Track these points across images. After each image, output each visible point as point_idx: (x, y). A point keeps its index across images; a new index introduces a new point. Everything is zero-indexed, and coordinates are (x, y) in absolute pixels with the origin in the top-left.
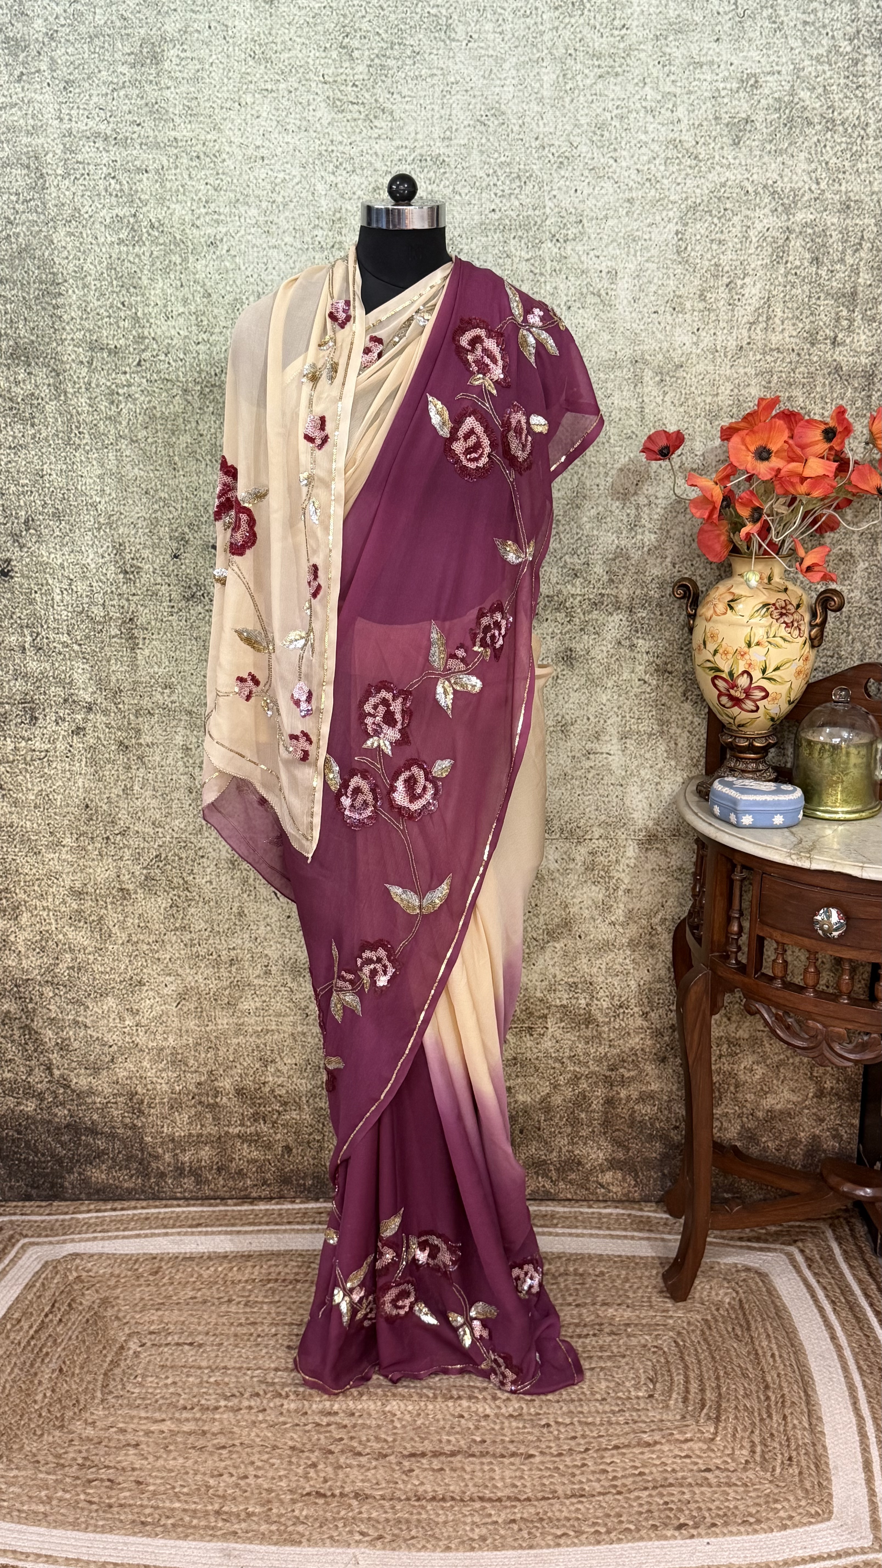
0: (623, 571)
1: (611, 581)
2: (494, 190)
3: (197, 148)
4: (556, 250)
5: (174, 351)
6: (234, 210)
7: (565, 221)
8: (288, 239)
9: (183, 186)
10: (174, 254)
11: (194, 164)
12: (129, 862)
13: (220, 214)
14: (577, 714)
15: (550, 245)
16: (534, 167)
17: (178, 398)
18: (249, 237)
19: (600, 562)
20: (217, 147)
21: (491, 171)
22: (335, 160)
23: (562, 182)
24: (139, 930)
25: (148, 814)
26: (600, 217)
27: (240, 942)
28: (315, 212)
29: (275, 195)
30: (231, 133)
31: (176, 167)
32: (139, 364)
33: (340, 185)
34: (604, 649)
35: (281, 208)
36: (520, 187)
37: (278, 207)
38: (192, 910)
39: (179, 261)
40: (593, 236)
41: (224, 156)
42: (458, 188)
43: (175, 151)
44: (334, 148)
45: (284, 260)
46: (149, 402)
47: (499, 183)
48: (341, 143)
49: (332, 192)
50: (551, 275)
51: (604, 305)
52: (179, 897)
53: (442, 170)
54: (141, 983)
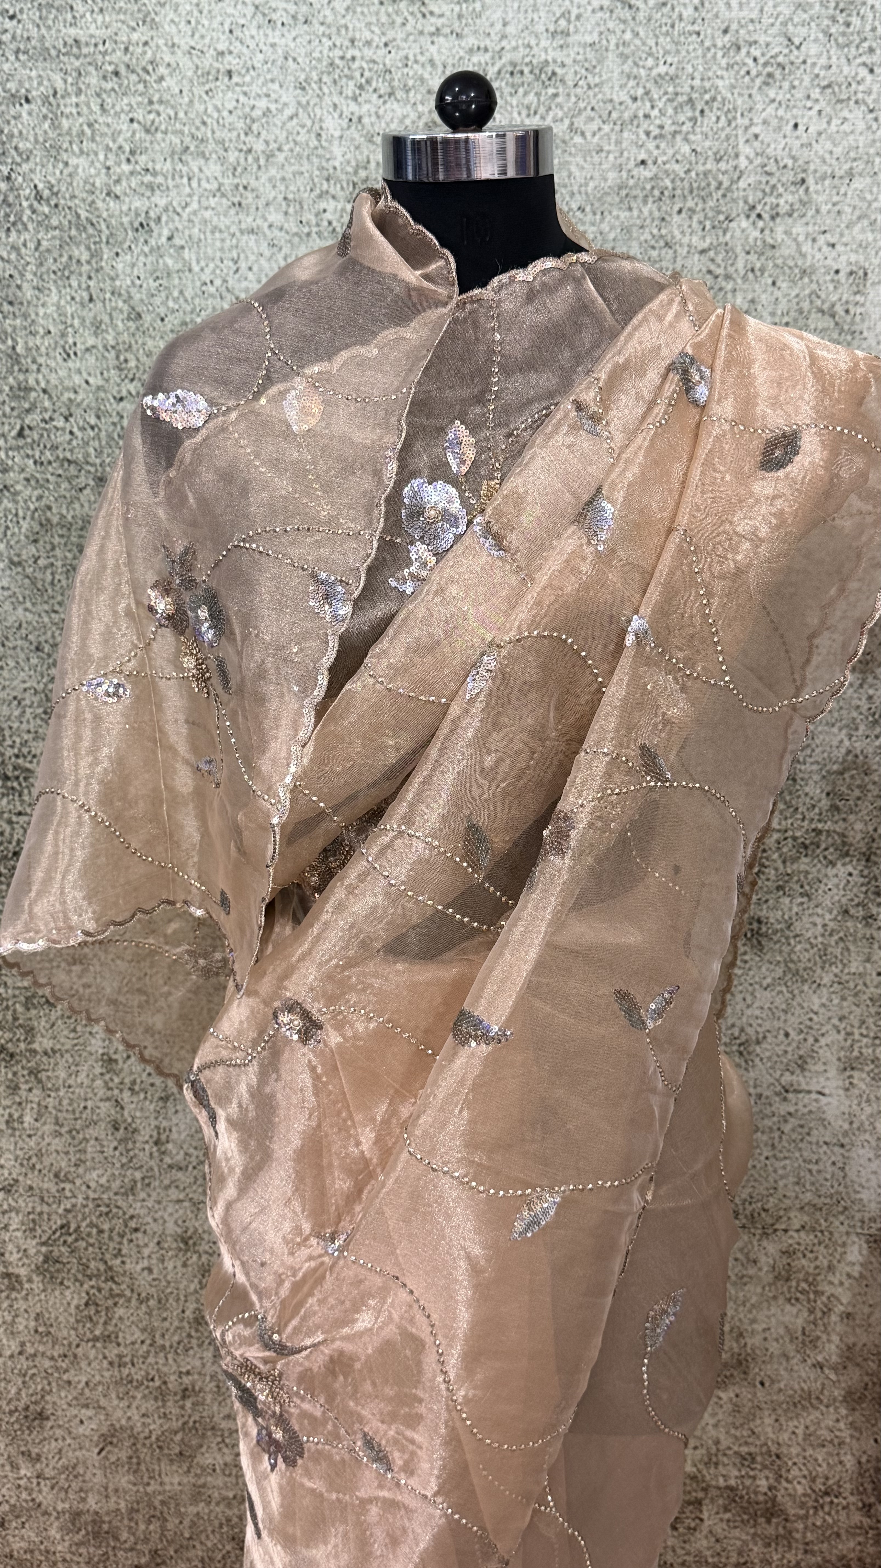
0: (857, 793)
1: (835, 808)
2: (645, 125)
3: (114, 58)
4: (757, 234)
5: (78, 412)
6: (179, 166)
7: (773, 181)
8: (275, 217)
9: (90, 125)
10: (78, 245)
11: (109, 86)
12: (19, 1234)
13: (155, 174)
14: (767, 1025)
15: (744, 224)
16: (720, 83)
17: (87, 491)
18: (208, 214)
19: (816, 777)
20: (149, 55)
21: (640, 91)
22: (357, 74)
23: (770, 110)
24: (38, 1337)
25: (47, 1161)
26: (838, 173)
27: (198, 1363)
28: (321, 169)
29: (250, 139)
30: (174, 29)
31: (79, 92)
32: (21, 434)
33: (366, 120)
34: (819, 921)
35: (262, 162)
36: (694, 120)
37: (257, 160)
38: (120, 1312)
39: (85, 257)
40: (824, 209)
41: (162, 70)
42: (579, 122)
43: (77, 64)
44: (357, 53)
45: (267, 253)
46: (40, 498)
47: (656, 112)
48: (368, 43)
49: (353, 133)
50: (745, 278)
51: (842, 330)
52: (100, 1290)
53: (551, 91)
54: (41, 1416)
